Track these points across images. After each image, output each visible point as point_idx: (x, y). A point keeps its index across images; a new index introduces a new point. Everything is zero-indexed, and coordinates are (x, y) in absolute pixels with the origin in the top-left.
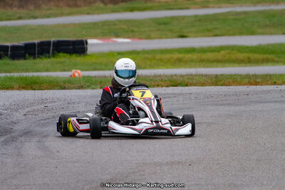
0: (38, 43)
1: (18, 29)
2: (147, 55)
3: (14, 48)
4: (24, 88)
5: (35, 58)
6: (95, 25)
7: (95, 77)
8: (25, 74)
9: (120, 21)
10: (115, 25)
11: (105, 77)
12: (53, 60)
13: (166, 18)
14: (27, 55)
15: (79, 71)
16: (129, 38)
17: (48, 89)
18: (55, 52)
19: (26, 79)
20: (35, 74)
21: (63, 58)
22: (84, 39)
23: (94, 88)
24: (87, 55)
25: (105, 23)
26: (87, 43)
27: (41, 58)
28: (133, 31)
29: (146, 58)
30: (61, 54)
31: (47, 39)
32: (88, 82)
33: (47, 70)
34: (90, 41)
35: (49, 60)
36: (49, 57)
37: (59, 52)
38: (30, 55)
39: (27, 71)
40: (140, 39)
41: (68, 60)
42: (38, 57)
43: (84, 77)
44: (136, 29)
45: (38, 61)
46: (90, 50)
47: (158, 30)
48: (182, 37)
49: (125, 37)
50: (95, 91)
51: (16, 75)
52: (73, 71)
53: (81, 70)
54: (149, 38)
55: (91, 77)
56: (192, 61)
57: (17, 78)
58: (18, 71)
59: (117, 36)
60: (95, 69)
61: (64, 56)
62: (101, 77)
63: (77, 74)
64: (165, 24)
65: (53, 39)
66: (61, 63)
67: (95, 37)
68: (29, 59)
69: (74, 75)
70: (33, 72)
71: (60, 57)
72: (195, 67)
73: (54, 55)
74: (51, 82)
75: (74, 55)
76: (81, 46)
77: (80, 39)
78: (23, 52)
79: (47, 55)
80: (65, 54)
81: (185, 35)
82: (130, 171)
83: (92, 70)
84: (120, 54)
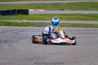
0: (12, 10)
1: (5, 5)
2: (49, 16)
3: (3, 11)
4: (6, 25)
5: (10, 15)
6: (32, 4)
7: (31, 22)
8: (6, 21)
9: (41, 4)
10: (39, 5)
11: (34, 22)
12: (16, 16)
13: (57, 3)
14: (8, 14)
15: (25, 20)
16: (43, 10)
17: (14, 26)
18: (17, 13)
19: (6, 22)
20: (10, 21)
21: (20, 16)
22: (28, 9)
23: (30, 26)
24: (28, 15)
25: (35, 4)
26: (29, 11)
27: (12, 15)
28: (45, 7)
29: (49, 17)
30: (19, 14)
31: (15, 9)
32: (28, 24)
33: (14, 20)
35: (15, 16)
36: (15, 15)
37: (19, 13)
38: (9, 14)
39: (7, 19)
40: (48, 10)
41: (22, 16)
42: (11, 15)
43: (27, 22)
44: (46, 7)
45: (11, 16)
46: (30, 13)
47: (54, 7)
48: (62, 10)
49: (42, 9)
50: (30, 27)
51: (3, 21)
52: (23, 20)
53: (26, 20)
54: (50, 10)
55: (29, 23)
56: (65, 18)
57: (3, 22)
58: (4, 19)
59: (40, 9)
60: (31, 20)
61: (21, 15)
62: (33, 23)
63: (24, 21)
64: (57, 5)
65: (17, 9)
66: (19, 17)
67: (32, 9)
68: (8, 15)
69: (24, 22)
70: (9, 20)
71: (19, 15)
72: (66, 20)
73: (17, 14)
74: (15, 24)
75: (24, 15)
76: (27, 12)
77: (26, 9)
78: (6, 13)
79: (15, 14)
80: (21, 14)
81: (63, 9)
82: (41, 55)
83: (30, 20)
84: (40, 15)
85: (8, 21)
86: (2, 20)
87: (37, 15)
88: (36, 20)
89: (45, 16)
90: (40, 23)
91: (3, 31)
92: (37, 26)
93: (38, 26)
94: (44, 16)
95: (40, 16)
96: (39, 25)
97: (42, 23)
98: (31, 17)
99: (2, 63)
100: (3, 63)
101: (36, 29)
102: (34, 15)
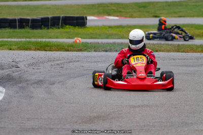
0: (51, 18)
1: (37, 7)
2: (130, 29)
3: (34, 21)
4: (39, 49)
5: (48, 28)
6: (93, 6)
7: (91, 43)
8: (40, 40)
9: (111, 4)
10: (108, 7)
11: (98, 43)
12: (61, 30)
13: (145, 3)
14: (43, 26)
15: (80, 39)
16: (117, 16)
17: (56, 50)
18: (63, 24)
19: (40, 43)
20: (47, 40)
21: (69, 29)
22: (85, 16)
23: (89, 51)
24: (86, 27)
25: (101, 5)
26: (86, 19)
27: (53, 29)
28: (120, 12)
30: (67, 26)
31: (58, 15)
32: (85, 47)
33: (57, 38)
34: (89, 18)
35: (59, 30)
36: (59, 28)
37: (66, 25)
38: (45, 26)
39: (42, 37)
40: (126, 17)
41: (72, 31)
42: (51, 28)
43: (83, 43)
44: (123, 10)
45: (50, 30)
46: (88, 24)
47: (139, 11)
48: (156, 17)
49: (114, 16)
50: (90, 53)
51: (33, 40)
52: (76, 38)
53: (82, 38)
54: (132, 16)
55: (88, 43)
57: (34, 42)
58: (35, 37)
59: (109, 15)
60: (92, 38)
61: (70, 28)
62: (95, 43)
63: (78, 41)
64: (144, 7)
65: (62, 16)
66: (67, 32)
67: (93, 15)
68: (44, 29)
69: (76, 41)
71: (67, 28)
73: (62, 27)
74: (58, 46)
75: (77, 27)
76: (83, 21)
77: (82, 16)
78: (40, 23)
79: (57, 27)
80: (71, 26)
81: (158, 15)
82: (112, 111)
83: (89, 38)
84: (110, 27)
85: (44, 40)
86: (30, 39)
87: (104, 27)
88: (102, 39)
89: (121, 29)
90: (111, 43)
91: (34, 61)
92: (104, 51)
93: (106, 51)
94: (118, 30)
95: (110, 29)
96: (108, 48)
97: (114, 43)
98: (91, 31)
99: (31, 127)
100: (34, 127)
101: (102, 56)
102: (98, 28)
